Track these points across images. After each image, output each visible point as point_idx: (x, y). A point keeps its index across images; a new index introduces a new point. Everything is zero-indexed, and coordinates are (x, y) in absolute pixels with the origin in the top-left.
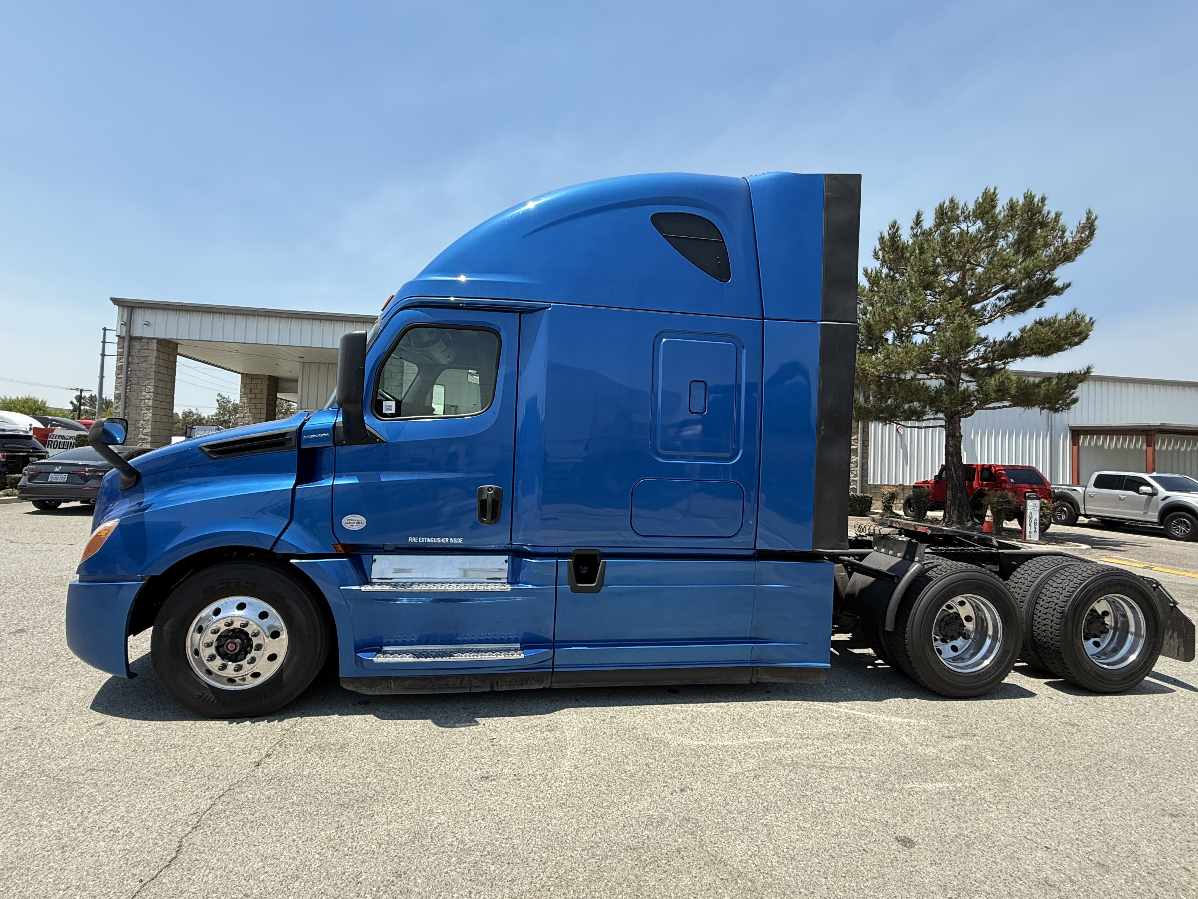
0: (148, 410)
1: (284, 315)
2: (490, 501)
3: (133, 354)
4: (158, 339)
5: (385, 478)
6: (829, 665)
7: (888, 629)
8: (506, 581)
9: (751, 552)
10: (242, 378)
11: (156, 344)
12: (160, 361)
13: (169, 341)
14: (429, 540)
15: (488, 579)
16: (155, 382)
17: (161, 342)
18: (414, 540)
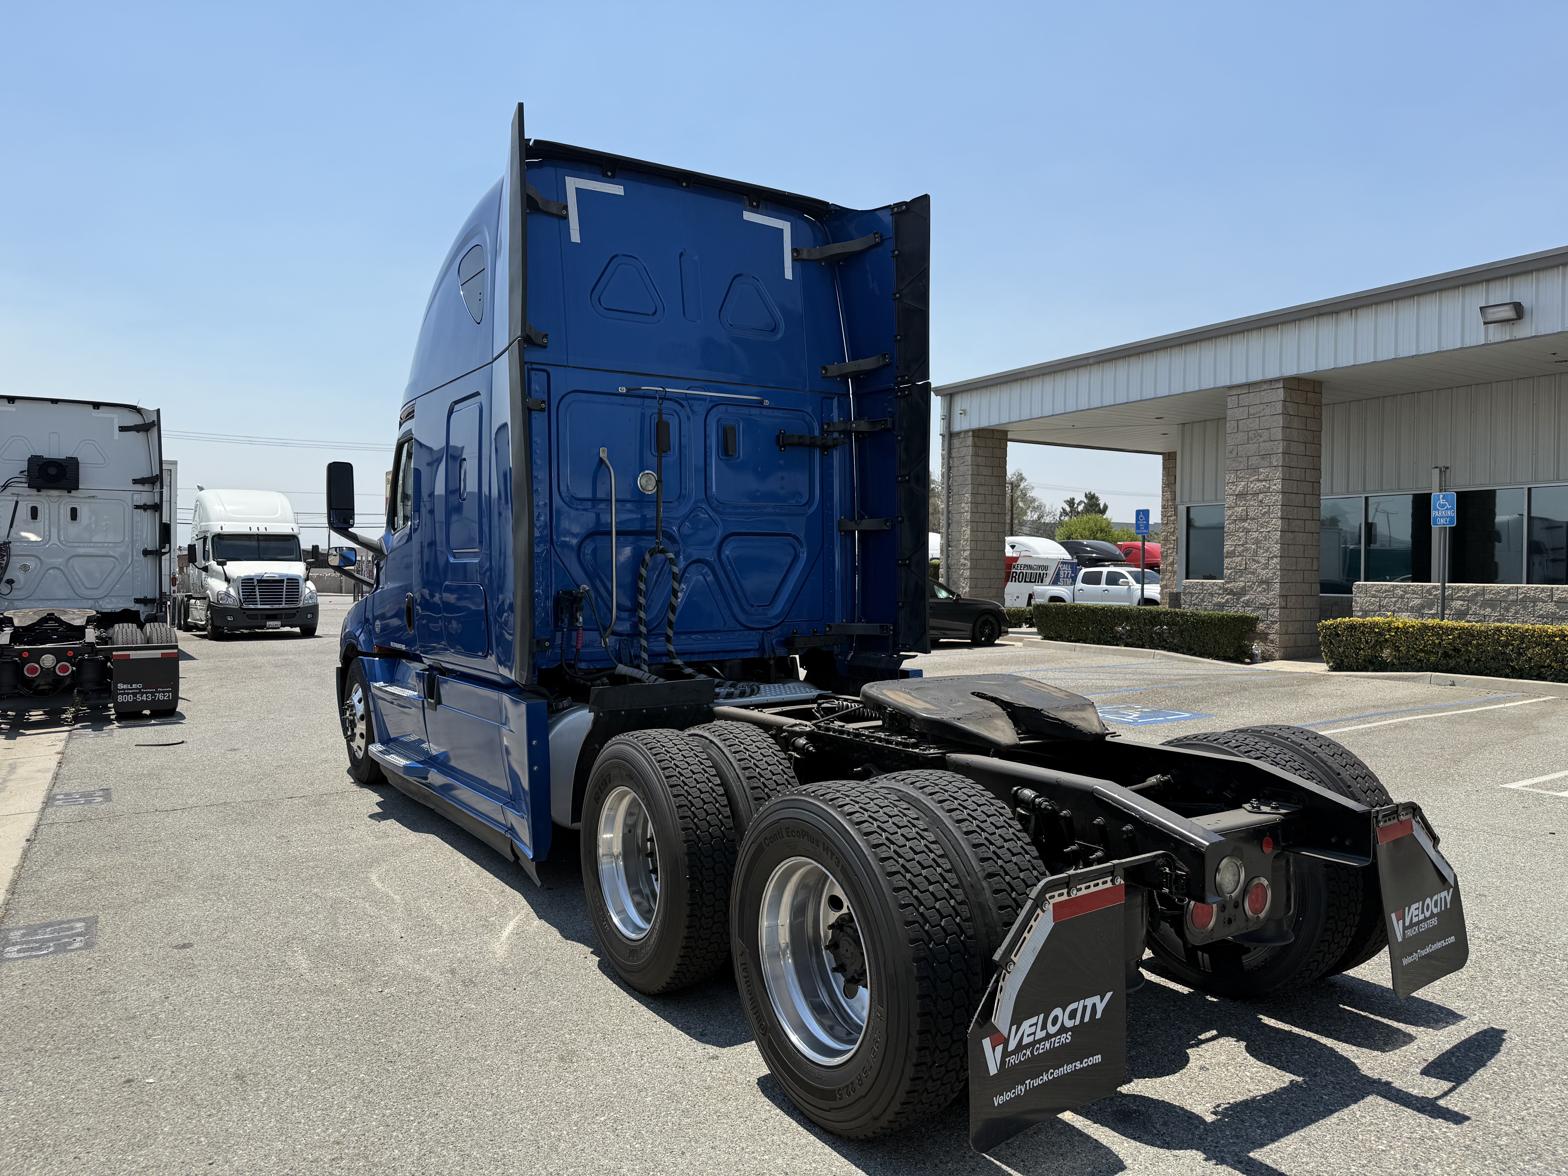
0: (967, 525)
1: (1091, 361)
3: (954, 455)
4: (974, 431)
10: (1164, 460)
11: (971, 438)
12: (979, 459)
13: (993, 430)
16: (973, 488)
17: (979, 434)
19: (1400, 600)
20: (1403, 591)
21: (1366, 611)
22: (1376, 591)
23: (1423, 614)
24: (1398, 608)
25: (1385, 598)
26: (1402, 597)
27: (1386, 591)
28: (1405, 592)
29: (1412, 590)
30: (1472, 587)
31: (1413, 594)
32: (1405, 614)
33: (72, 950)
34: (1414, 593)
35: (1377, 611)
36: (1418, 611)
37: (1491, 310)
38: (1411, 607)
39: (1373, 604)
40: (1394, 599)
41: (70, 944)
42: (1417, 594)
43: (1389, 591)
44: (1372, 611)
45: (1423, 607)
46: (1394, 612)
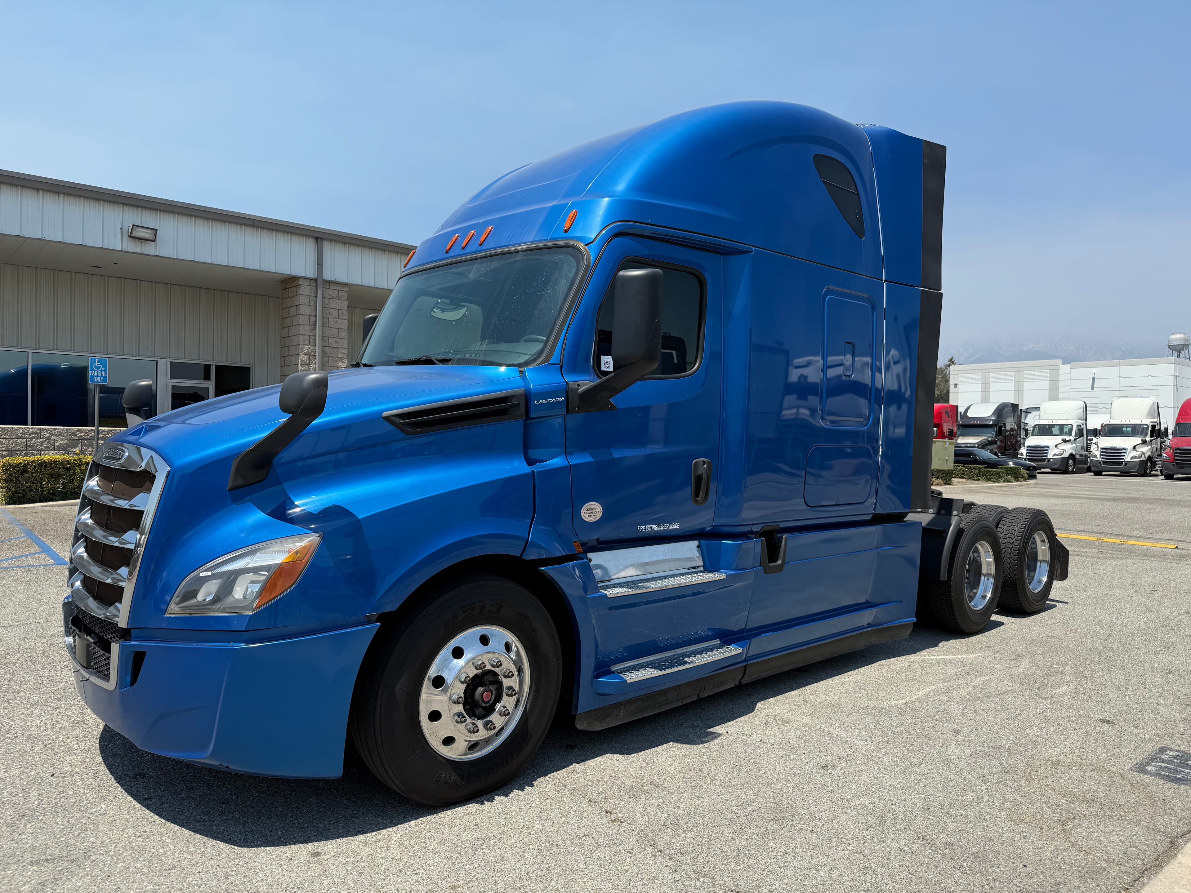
2: (705, 475)
5: (617, 454)
6: (915, 619)
7: (942, 579)
8: (702, 569)
9: (869, 517)
14: (654, 528)
15: (688, 569)
18: (641, 528)
19: (47, 441)
20: (49, 433)
21: (12, 451)
22: (22, 434)
23: (68, 451)
24: (46, 447)
25: (32, 439)
26: (49, 438)
27: (32, 433)
28: (52, 434)
29: (58, 432)
30: (111, 431)
31: (59, 436)
32: (52, 452)
33: (1178, 751)
34: (60, 434)
35: (23, 451)
36: (64, 449)
37: (139, 229)
38: (58, 447)
39: (19, 444)
40: (41, 440)
41: (1176, 757)
42: (63, 436)
43: (36, 433)
44: (18, 451)
45: (68, 446)
46: (41, 450)
